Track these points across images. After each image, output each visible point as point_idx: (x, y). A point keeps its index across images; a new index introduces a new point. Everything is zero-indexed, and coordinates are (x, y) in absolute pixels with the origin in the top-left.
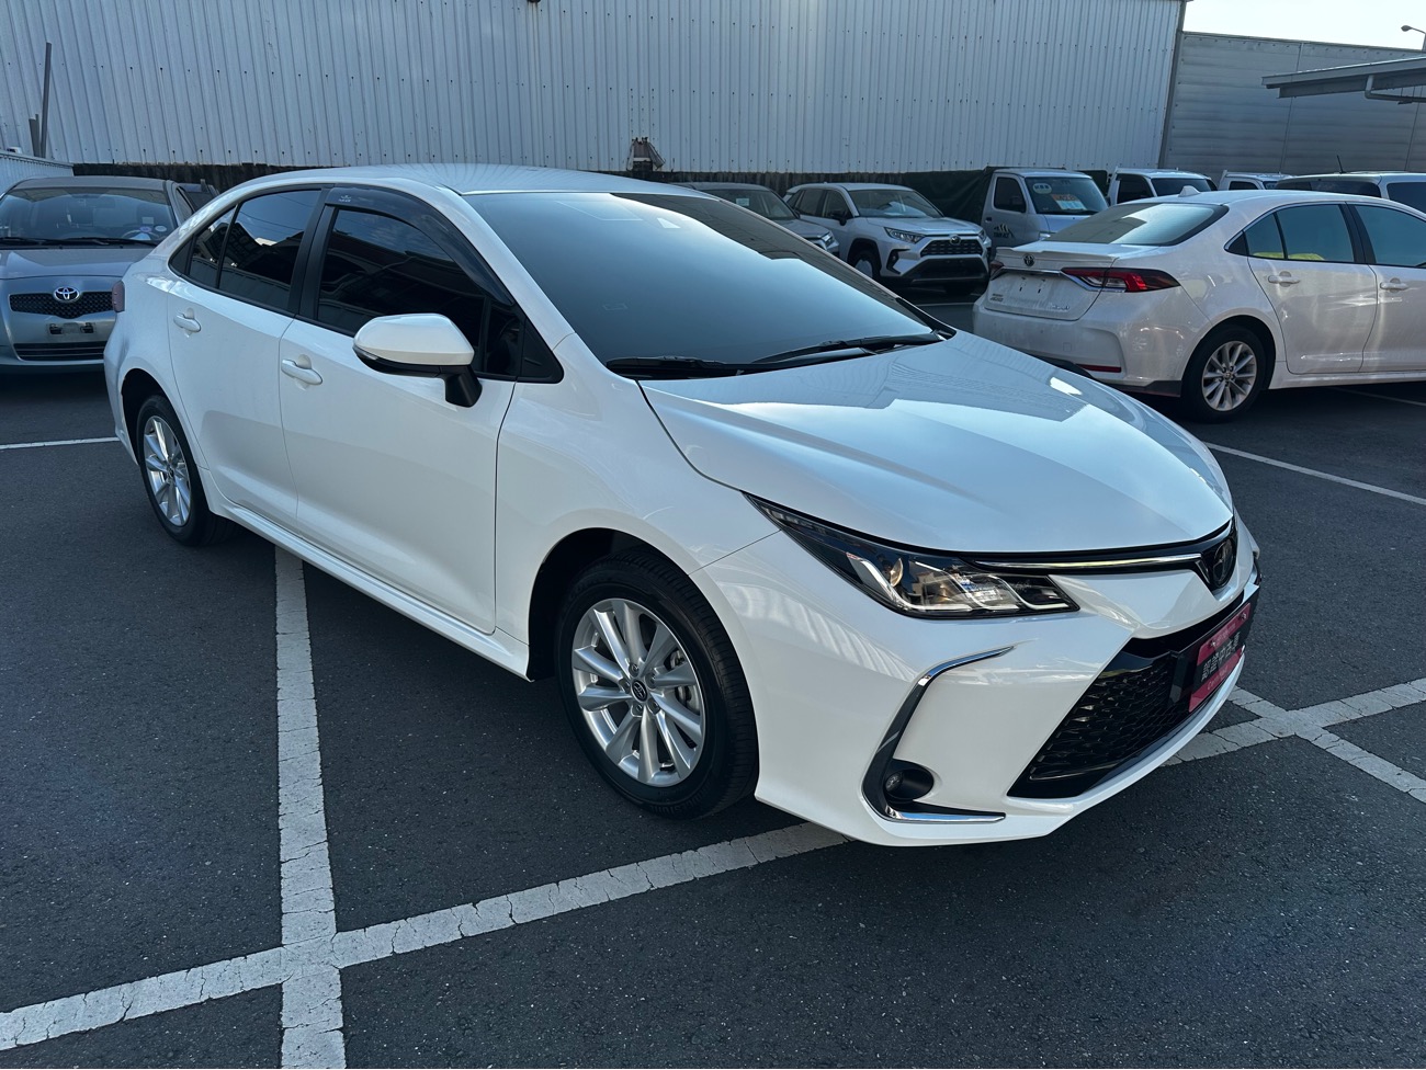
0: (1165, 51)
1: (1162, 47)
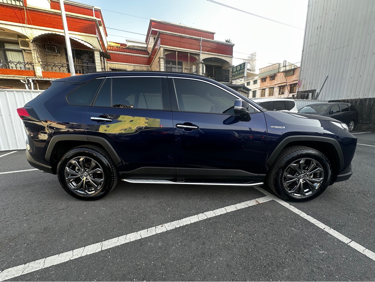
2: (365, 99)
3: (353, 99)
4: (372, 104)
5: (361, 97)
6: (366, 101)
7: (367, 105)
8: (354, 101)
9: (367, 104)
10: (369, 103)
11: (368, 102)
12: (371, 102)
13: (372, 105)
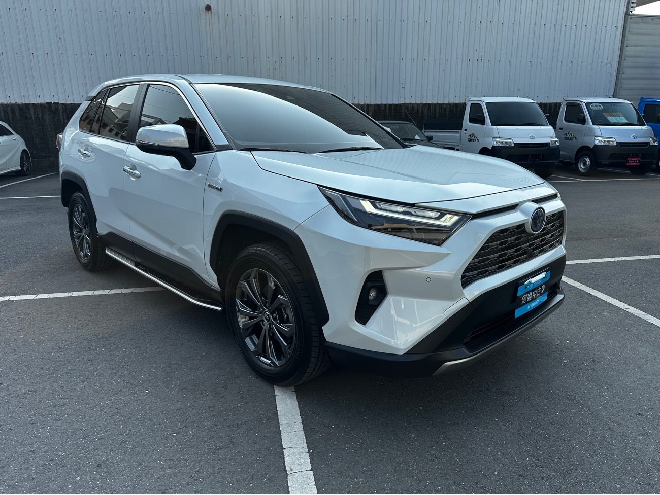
0: (617, 27)
1: (614, 25)
2: (26, 104)
3: (5, 103)
4: (40, 117)
5: (19, 102)
6: (29, 109)
7: (33, 119)
8: (9, 109)
9: (33, 117)
10: (35, 113)
11: (32, 111)
12: (39, 113)
13: (42, 119)
